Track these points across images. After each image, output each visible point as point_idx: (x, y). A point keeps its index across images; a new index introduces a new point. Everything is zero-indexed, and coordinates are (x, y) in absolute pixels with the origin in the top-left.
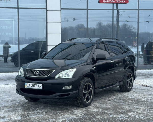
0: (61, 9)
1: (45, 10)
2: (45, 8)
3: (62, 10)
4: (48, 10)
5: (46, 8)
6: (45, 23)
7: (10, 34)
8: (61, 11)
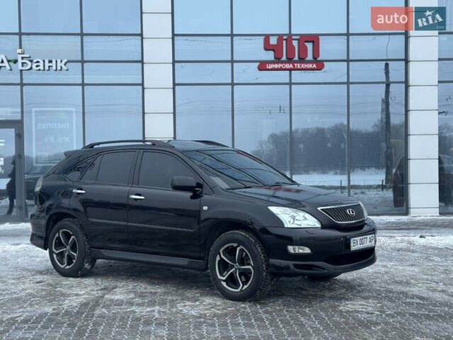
0: (175, 84)
1: (141, 87)
2: (141, 82)
3: (176, 87)
4: (145, 87)
5: (142, 84)
6: (142, 114)
7: (67, 139)
8: (174, 89)
